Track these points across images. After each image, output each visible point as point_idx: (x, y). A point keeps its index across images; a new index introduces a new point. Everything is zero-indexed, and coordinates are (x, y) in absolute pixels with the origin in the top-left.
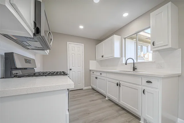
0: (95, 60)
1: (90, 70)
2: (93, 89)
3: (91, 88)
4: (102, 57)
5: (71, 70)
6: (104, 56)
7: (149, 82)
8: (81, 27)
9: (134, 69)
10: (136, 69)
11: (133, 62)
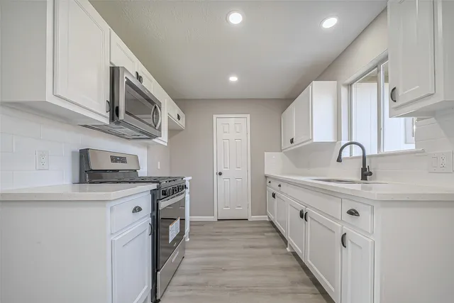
0: (281, 151)
1: (266, 177)
2: (272, 222)
3: (268, 220)
4: (292, 141)
5: (220, 174)
6: (294, 140)
7: (353, 213)
8: (233, 79)
9: (366, 174)
10: (371, 174)
11: (362, 155)
